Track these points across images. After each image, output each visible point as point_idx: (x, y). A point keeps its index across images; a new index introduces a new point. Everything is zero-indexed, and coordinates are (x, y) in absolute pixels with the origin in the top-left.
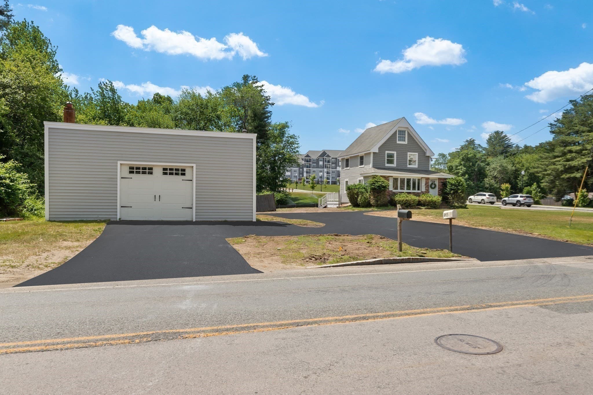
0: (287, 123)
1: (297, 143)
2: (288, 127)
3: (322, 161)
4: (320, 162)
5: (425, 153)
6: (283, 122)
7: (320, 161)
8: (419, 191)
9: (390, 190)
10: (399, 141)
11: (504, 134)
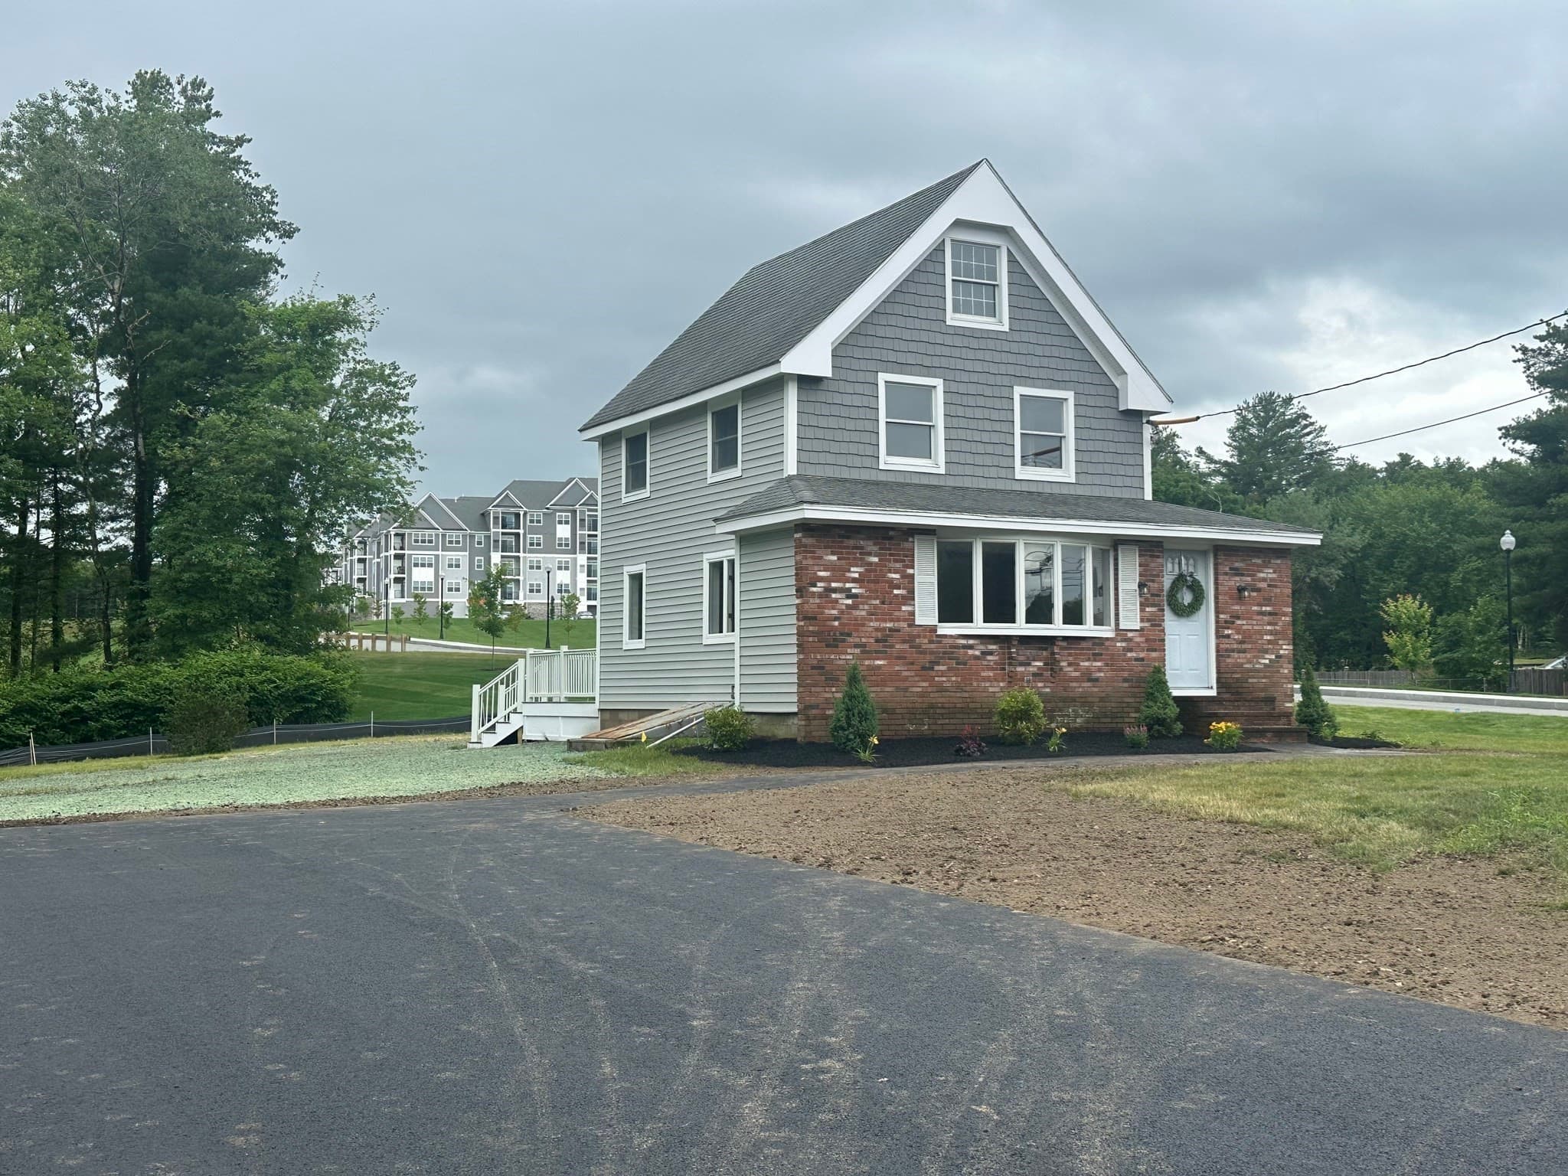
0: (346, 303)
1: (401, 404)
2: (353, 323)
3: (567, 523)
4: (559, 527)
5: (1115, 393)
6: (328, 296)
7: (560, 522)
8: (1106, 632)
9: (919, 620)
10: (956, 310)
11: (1291, 412)
